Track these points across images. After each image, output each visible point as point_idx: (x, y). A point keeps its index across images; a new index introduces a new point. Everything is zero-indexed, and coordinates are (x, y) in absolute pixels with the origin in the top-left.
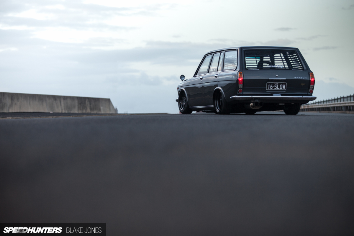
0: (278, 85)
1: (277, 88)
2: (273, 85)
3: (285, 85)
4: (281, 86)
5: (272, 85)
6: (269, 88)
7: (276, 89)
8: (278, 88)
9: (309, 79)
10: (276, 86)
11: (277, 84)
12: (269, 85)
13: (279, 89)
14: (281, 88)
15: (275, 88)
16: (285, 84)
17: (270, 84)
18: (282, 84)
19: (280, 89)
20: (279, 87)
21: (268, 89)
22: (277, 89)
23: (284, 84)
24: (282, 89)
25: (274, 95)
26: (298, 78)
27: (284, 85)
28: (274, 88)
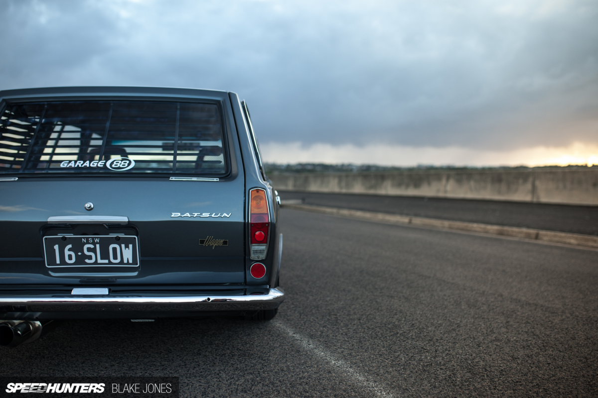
0: (98, 246)
1: (95, 258)
2: (77, 247)
3: (131, 246)
4: (115, 249)
5: (70, 246)
6: (58, 262)
7: (93, 261)
8: (100, 261)
9: (242, 220)
10: (94, 250)
11: (94, 243)
12: (56, 247)
13: (107, 261)
14: (115, 257)
15: (90, 258)
16: (132, 241)
17: (63, 242)
18: (118, 240)
19: (110, 263)
20: (105, 255)
21: (52, 261)
22: (96, 263)
23: (127, 242)
24: (122, 262)
25: (75, 291)
26: (188, 215)
27: (127, 247)
28: (81, 259)
